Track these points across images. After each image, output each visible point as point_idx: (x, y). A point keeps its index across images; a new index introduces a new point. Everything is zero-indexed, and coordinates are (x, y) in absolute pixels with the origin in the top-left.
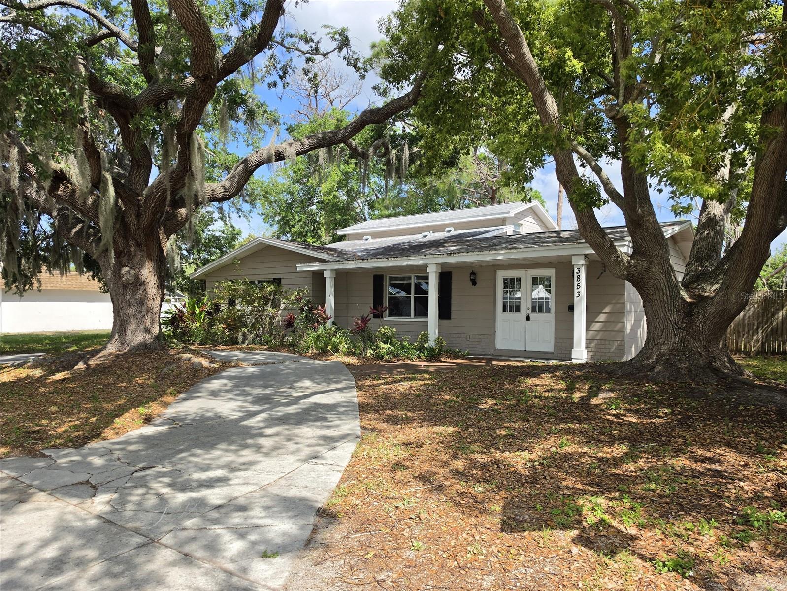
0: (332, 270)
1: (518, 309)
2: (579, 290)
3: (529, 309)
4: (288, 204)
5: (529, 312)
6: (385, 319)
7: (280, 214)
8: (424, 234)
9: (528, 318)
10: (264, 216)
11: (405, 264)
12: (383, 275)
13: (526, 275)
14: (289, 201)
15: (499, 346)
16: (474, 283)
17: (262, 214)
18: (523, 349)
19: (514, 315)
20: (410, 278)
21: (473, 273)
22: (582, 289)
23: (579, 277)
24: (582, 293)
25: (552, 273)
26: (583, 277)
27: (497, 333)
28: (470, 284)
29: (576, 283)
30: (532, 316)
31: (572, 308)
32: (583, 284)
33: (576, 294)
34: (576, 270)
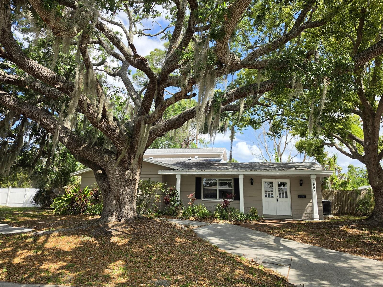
0: (180, 174)
1: (272, 197)
3: (277, 196)
5: (278, 197)
6: (202, 200)
8: (189, 158)
9: (278, 200)
12: (201, 178)
13: (276, 182)
15: (264, 214)
16: (252, 183)
18: (276, 214)
19: (271, 199)
21: (252, 179)
22: (315, 189)
23: (314, 184)
24: (316, 191)
25: (287, 181)
26: (315, 184)
27: (263, 207)
28: (250, 184)
29: (313, 186)
30: (279, 199)
31: (300, 196)
32: (315, 187)
33: (313, 191)
34: (312, 181)
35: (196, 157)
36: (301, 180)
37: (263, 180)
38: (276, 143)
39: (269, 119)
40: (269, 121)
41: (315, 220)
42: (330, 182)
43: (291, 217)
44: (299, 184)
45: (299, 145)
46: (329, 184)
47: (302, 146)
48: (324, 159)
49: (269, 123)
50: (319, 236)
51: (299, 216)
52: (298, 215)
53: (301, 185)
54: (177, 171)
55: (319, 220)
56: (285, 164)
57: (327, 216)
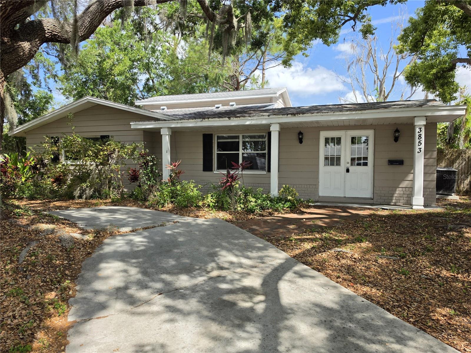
0: (168, 128)
1: (338, 164)
2: (420, 147)
3: (348, 163)
4: (83, 82)
5: (349, 165)
6: (215, 172)
7: (76, 89)
8: (217, 106)
9: (348, 171)
10: (62, 91)
11: (248, 123)
12: (212, 135)
13: (346, 136)
14: (84, 80)
15: (321, 194)
16: (301, 141)
17: (60, 89)
18: (343, 196)
19: (335, 168)
20: (238, 137)
21: (300, 133)
22: (422, 146)
23: (420, 136)
24: (423, 150)
25: (370, 133)
26: (423, 136)
27: (320, 184)
28: (297, 142)
29: (417, 141)
30: (351, 169)
31: (392, 162)
32: (423, 142)
33: (417, 150)
34: (417, 130)
35: (231, 104)
36: (397, 131)
37: (324, 135)
38: (378, 78)
39: (351, 18)
40: (352, 22)
41: (414, 207)
42: (462, 138)
43: (371, 201)
44: (392, 139)
45: (411, 71)
46: (461, 142)
47: (415, 74)
48: (454, 95)
49: (353, 27)
50: (403, 258)
51: (387, 198)
52: (385, 198)
53: (396, 139)
54: (164, 122)
55: (423, 207)
56: (373, 105)
57: (445, 197)
